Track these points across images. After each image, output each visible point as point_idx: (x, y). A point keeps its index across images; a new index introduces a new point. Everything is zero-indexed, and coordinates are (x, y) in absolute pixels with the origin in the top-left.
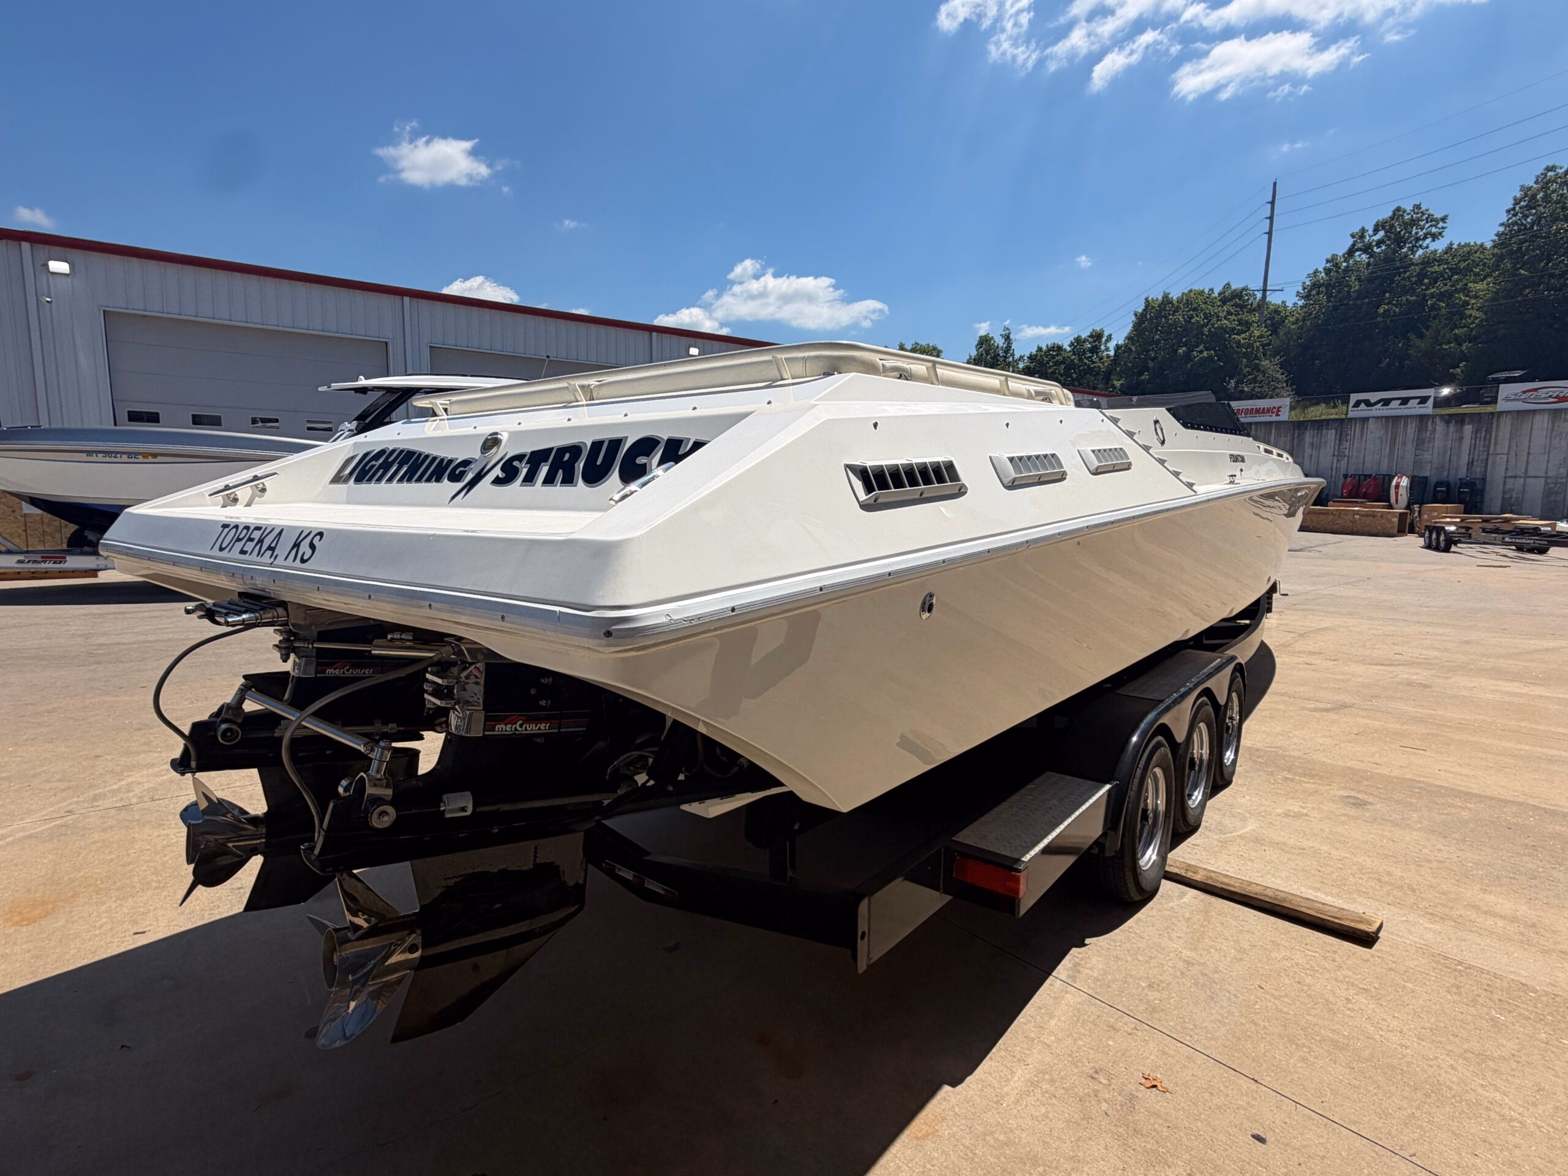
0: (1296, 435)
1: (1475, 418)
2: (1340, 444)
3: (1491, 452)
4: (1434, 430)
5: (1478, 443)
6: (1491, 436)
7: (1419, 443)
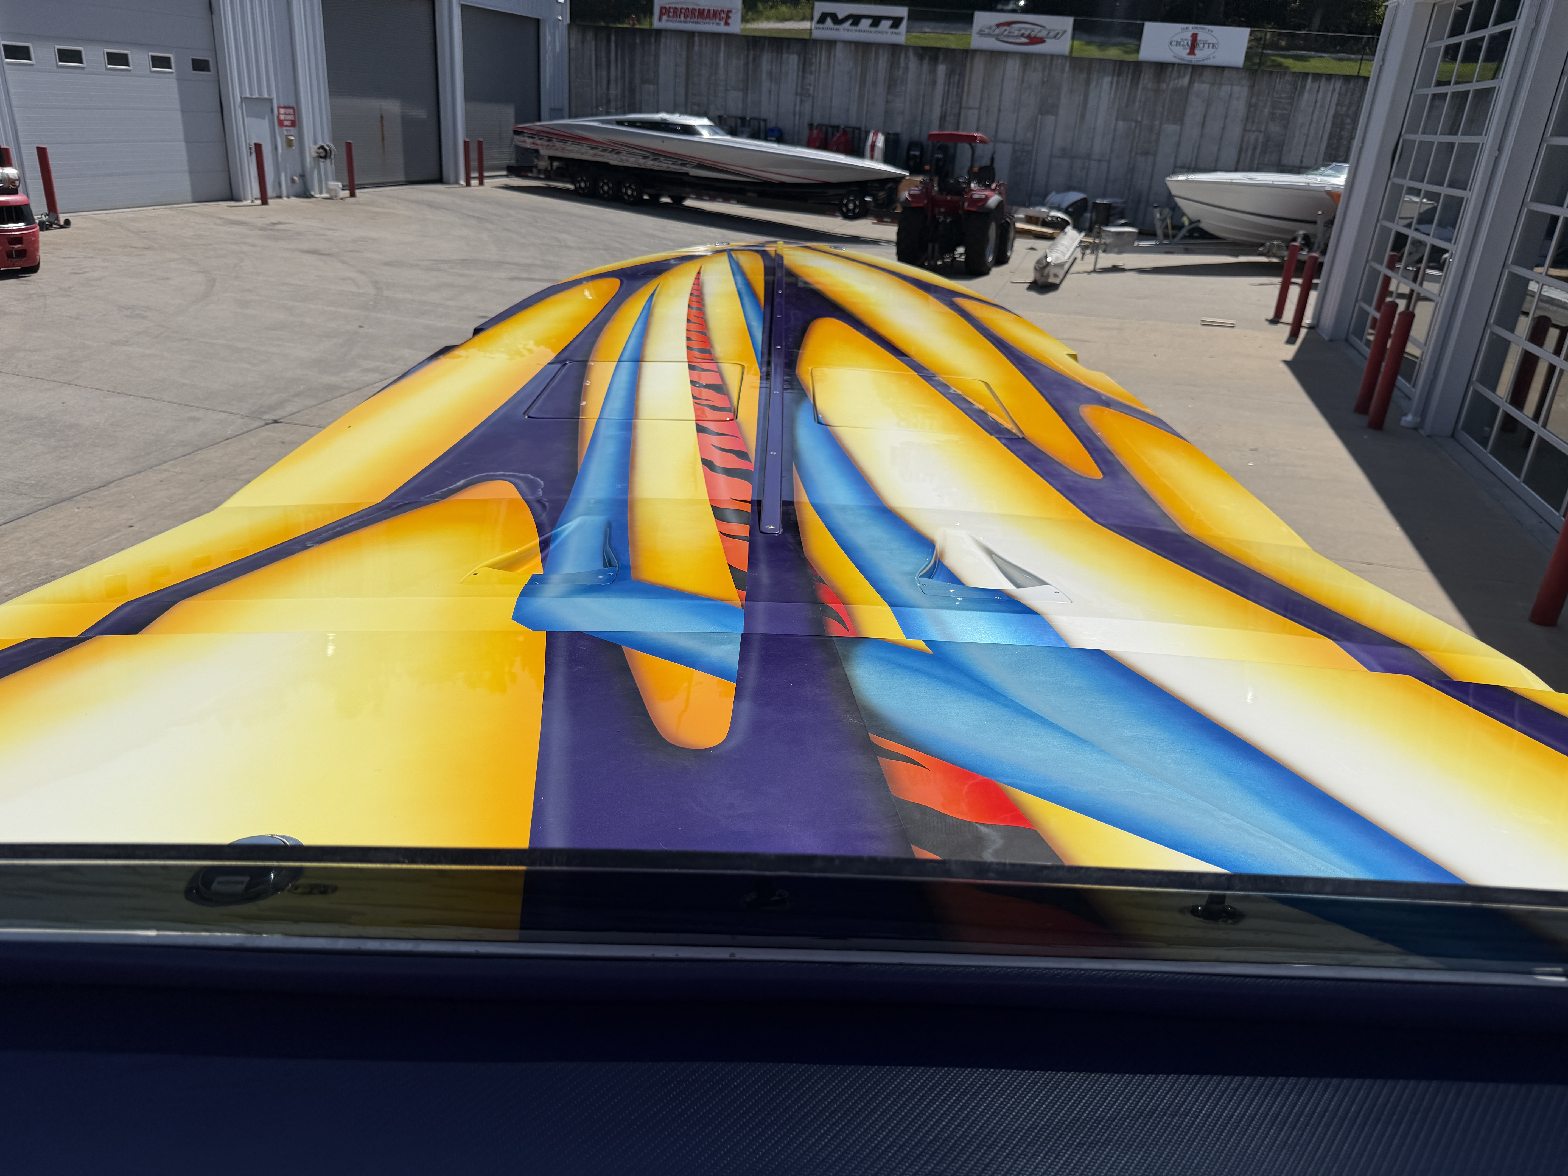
0: (751, 58)
1: (949, 54)
2: (803, 78)
3: (964, 104)
4: (907, 69)
5: (951, 90)
6: (964, 82)
7: (892, 84)
